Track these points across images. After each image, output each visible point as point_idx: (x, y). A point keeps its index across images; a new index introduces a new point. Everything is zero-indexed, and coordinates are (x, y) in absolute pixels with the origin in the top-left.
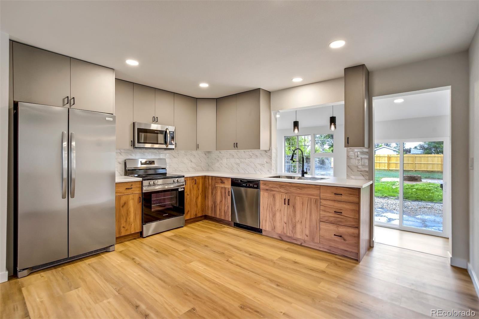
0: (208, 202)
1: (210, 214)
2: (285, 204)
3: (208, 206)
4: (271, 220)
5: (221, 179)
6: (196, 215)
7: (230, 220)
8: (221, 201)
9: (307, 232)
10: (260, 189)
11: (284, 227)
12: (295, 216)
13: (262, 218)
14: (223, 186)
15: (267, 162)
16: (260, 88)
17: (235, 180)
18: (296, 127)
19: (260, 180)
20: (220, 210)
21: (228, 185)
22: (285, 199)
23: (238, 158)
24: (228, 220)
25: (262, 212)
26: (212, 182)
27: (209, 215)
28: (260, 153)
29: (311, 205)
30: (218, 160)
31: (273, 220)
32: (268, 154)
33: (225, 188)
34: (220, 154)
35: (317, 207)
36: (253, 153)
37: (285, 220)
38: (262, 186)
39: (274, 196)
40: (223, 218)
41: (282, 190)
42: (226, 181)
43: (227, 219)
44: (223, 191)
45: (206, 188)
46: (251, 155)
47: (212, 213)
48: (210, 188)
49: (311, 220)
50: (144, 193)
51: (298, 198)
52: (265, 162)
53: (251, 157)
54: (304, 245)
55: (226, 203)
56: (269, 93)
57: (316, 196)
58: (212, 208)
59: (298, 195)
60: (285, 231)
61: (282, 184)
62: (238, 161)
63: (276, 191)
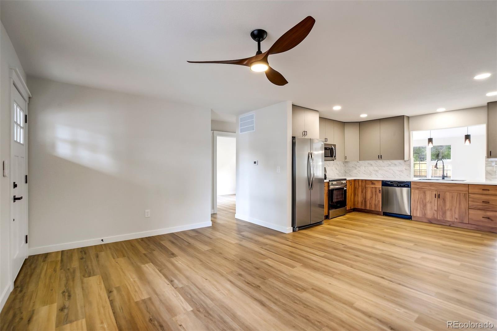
0: (358, 198)
1: (359, 206)
2: (435, 197)
3: (358, 201)
4: (422, 209)
5: (371, 182)
6: (351, 207)
7: (381, 211)
8: (372, 197)
9: (457, 216)
10: (411, 188)
11: (435, 213)
12: (445, 206)
13: (413, 207)
14: (373, 186)
15: (406, 169)
16: (404, 116)
17: (385, 182)
18: (430, 142)
19: (411, 182)
20: (370, 204)
21: (379, 186)
22: (435, 194)
23: (376, 166)
24: (379, 211)
25: (413, 204)
26: (362, 183)
27: (359, 208)
28: (399, 163)
29: (460, 197)
30: (356, 168)
31: (423, 209)
32: (407, 163)
33: (376, 188)
34: (358, 163)
35: (466, 199)
36: (391, 163)
37: (436, 208)
38: (412, 186)
39: (424, 193)
40: (373, 209)
41: (432, 188)
42: (376, 183)
43: (377, 210)
44: (374, 190)
45: (356, 188)
46: (390, 164)
47: (362, 206)
48: (360, 188)
49: (460, 208)
50: (331, 190)
51: (448, 193)
52: (404, 169)
53: (390, 165)
54: (452, 226)
55: (377, 199)
56: (408, 117)
57: (465, 192)
58: (362, 203)
59: (449, 191)
60: (436, 216)
61: (432, 184)
62: (376, 169)
63: (427, 189)
